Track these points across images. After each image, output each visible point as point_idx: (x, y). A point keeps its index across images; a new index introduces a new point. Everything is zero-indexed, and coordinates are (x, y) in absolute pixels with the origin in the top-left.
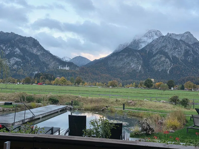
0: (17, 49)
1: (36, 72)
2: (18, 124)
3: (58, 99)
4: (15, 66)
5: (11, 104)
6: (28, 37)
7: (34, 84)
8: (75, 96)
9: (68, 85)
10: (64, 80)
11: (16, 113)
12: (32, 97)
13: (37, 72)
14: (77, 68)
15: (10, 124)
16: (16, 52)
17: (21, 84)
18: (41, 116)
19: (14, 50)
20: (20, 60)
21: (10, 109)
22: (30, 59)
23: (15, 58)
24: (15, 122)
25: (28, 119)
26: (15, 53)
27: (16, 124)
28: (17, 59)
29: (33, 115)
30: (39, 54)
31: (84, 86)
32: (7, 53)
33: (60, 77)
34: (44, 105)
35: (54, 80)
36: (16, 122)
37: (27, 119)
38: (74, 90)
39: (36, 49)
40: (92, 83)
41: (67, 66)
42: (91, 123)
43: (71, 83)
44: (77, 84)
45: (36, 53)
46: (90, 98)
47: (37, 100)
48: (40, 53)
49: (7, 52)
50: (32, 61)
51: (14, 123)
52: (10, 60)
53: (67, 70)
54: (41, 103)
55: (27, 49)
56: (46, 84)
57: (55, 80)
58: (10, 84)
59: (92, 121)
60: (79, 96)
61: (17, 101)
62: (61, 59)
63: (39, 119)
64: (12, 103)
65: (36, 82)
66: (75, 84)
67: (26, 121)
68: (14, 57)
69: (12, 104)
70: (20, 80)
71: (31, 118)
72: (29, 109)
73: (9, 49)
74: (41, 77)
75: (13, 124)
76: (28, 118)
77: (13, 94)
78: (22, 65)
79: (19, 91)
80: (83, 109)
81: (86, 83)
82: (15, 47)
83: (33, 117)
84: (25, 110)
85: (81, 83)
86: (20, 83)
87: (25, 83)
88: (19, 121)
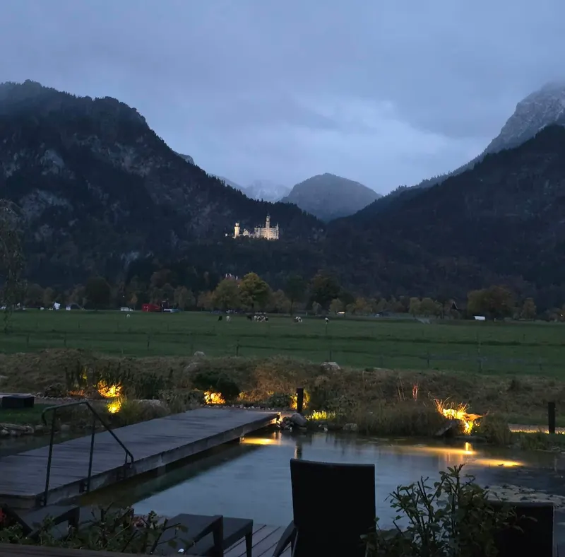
0: (51, 155)
1: (135, 255)
2: (65, 497)
3: (236, 381)
4: (45, 231)
5: (29, 402)
6: (97, 100)
7: (126, 309)
8: (314, 367)
9: (276, 311)
10: (259, 286)
11: (54, 446)
12: (121, 371)
13: (137, 253)
14: (314, 233)
15: (25, 499)
16: (49, 164)
17: (68, 309)
18: (161, 463)
19: (39, 158)
20: (64, 202)
21: (24, 427)
22: (106, 196)
23: (43, 194)
24: (52, 491)
25: (106, 477)
26: (44, 173)
27: (53, 499)
28: (51, 200)
29: (129, 458)
30: (144, 171)
31: (353, 312)
32: (9, 173)
33: (240, 273)
34: (176, 410)
35: (212, 287)
36: (56, 490)
37: (99, 475)
38: (304, 337)
39: (131, 152)
40: (388, 299)
41: (268, 223)
42: (396, 501)
43: (289, 302)
44: (316, 306)
45: (131, 168)
46: (381, 373)
47: (141, 385)
48: (148, 169)
49: (8, 169)
50: (115, 205)
51: (46, 494)
52: (21, 201)
53: (271, 242)
54: (157, 398)
55: (93, 150)
56: (176, 307)
57: (218, 289)
58: (21, 311)
59: (403, 493)
60: (331, 366)
61: (53, 389)
62: (243, 194)
63: (153, 473)
64: (32, 399)
65: (134, 300)
66: (309, 307)
67: (97, 484)
68: (38, 192)
69: (35, 402)
70: (67, 293)
71: (117, 471)
72: (108, 428)
73: (15, 157)
74: (156, 275)
75: (41, 500)
76: (106, 472)
77: (38, 359)
78: (71, 223)
79: (62, 341)
80: (354, 426)
81: (360, 301)
82: (42, 146)
83: (127, 466)
84: (93, 431)
85: (334, 300)
86: (63, 306)
87: (86, 307)
88: (65, 486)
